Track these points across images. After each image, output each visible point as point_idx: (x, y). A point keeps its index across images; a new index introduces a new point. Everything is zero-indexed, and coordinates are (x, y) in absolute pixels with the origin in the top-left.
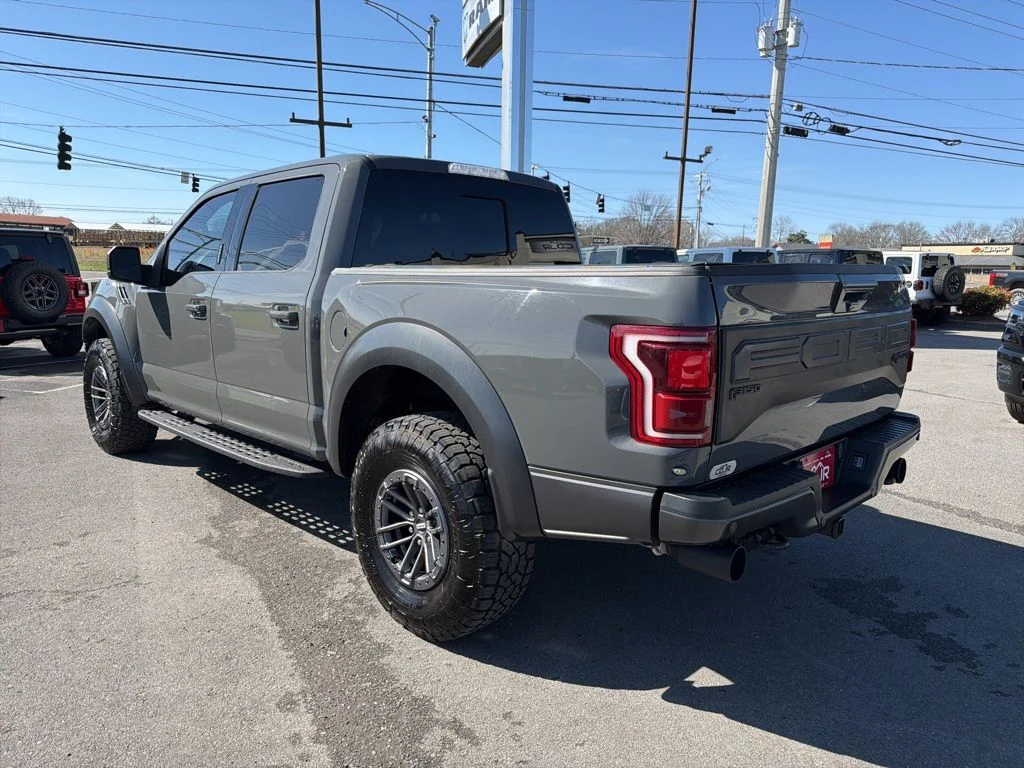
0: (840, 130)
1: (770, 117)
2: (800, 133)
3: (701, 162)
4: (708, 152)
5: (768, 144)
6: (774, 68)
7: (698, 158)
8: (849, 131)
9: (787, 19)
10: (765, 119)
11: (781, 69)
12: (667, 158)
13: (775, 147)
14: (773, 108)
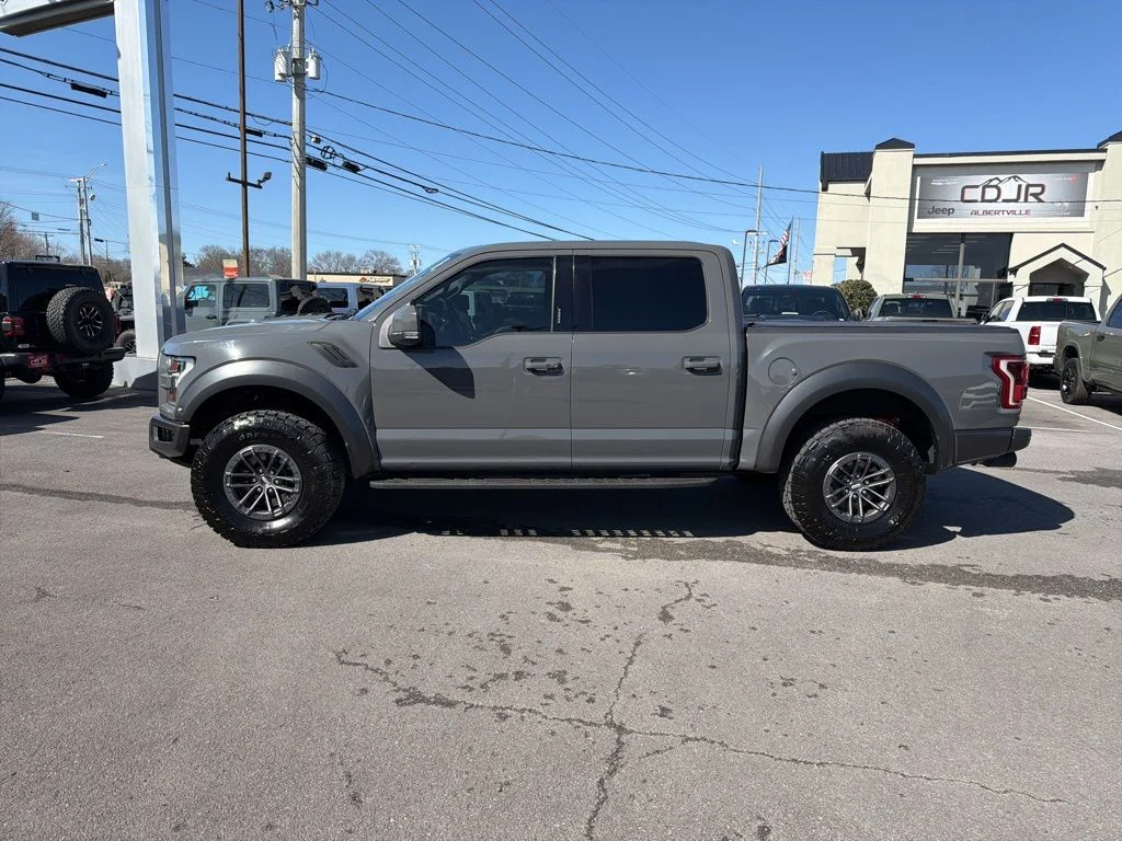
0: (352, 167)
1: (295, 146)
2: (321, 165)
3: (261, 187)
4: (267, 177)
5: (295, 173)
6: (294, 96)
7: (256, 183)
8: (359, 170)
9: (302, 48)
10: (289, 146)
11: (302, 99)
12: (230, 179)
13: (302, 177)
14: (297, 136)
